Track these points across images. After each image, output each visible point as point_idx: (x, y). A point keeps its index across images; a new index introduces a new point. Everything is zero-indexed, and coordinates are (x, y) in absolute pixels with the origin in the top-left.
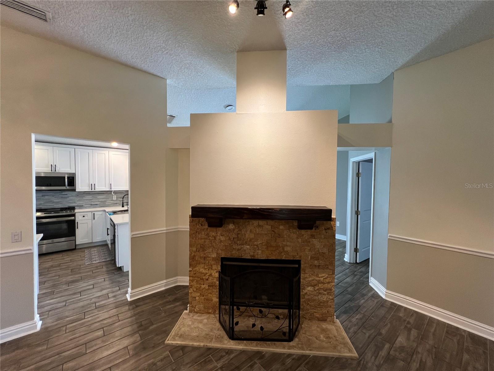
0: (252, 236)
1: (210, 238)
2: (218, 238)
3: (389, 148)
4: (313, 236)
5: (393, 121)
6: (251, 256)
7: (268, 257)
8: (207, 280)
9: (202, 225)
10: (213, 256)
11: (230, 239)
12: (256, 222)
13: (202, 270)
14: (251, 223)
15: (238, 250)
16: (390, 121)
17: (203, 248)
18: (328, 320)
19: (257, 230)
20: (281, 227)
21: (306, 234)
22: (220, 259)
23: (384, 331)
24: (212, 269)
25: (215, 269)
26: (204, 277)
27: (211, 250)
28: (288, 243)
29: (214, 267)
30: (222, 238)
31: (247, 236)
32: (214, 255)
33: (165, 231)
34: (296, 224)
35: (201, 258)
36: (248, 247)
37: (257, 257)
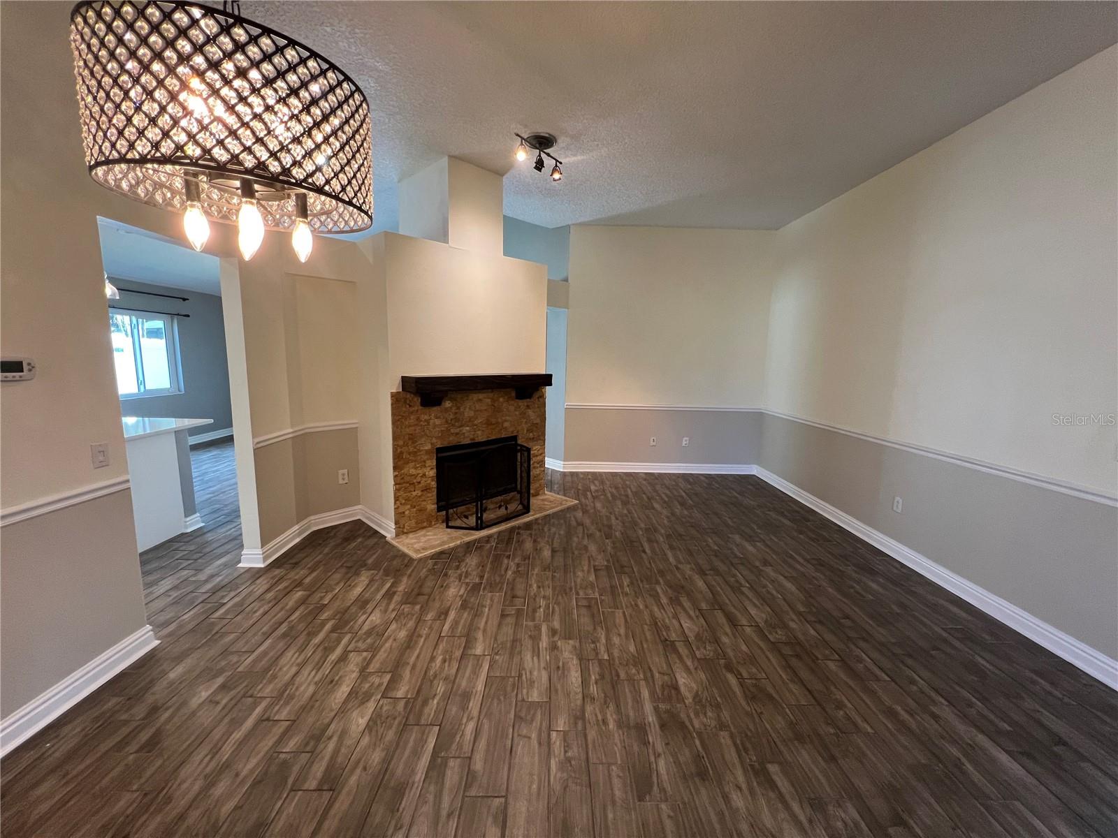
0: (472, 414)
1: (422, 423)
2: (432, 422)
3: (564, 309)
4: (528, 407)
5: (570, 281)
6: (471, 440)
7: (488, 437)
8: (419, 483)
9: (410, 406)
10: (426, 448)
11: (447, 422)
12: (475, 396)
13: (413, 471)
14: (470, 398)
15: (457, 434)
16: (566, 280)
17: (413, 438)
18: (540, 493)
19: (477, 406)
20: (501, 399)
21: (522, 403)
22: (435, 450)
23: (580, 487)
24: (425, 466)
25: (429, 466)
26: (415, 481)
27: (423, 439)
28: (508, 418)
29: (428, 463)
30: (438, 422)
31: (466, 414)
32: (428, 447)
33: (291, 436)
34: (513, 394)
35: (410, 454)
36: (468, 428)
37: (477, 440)
